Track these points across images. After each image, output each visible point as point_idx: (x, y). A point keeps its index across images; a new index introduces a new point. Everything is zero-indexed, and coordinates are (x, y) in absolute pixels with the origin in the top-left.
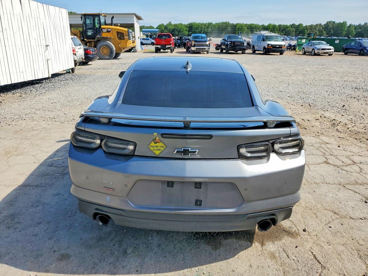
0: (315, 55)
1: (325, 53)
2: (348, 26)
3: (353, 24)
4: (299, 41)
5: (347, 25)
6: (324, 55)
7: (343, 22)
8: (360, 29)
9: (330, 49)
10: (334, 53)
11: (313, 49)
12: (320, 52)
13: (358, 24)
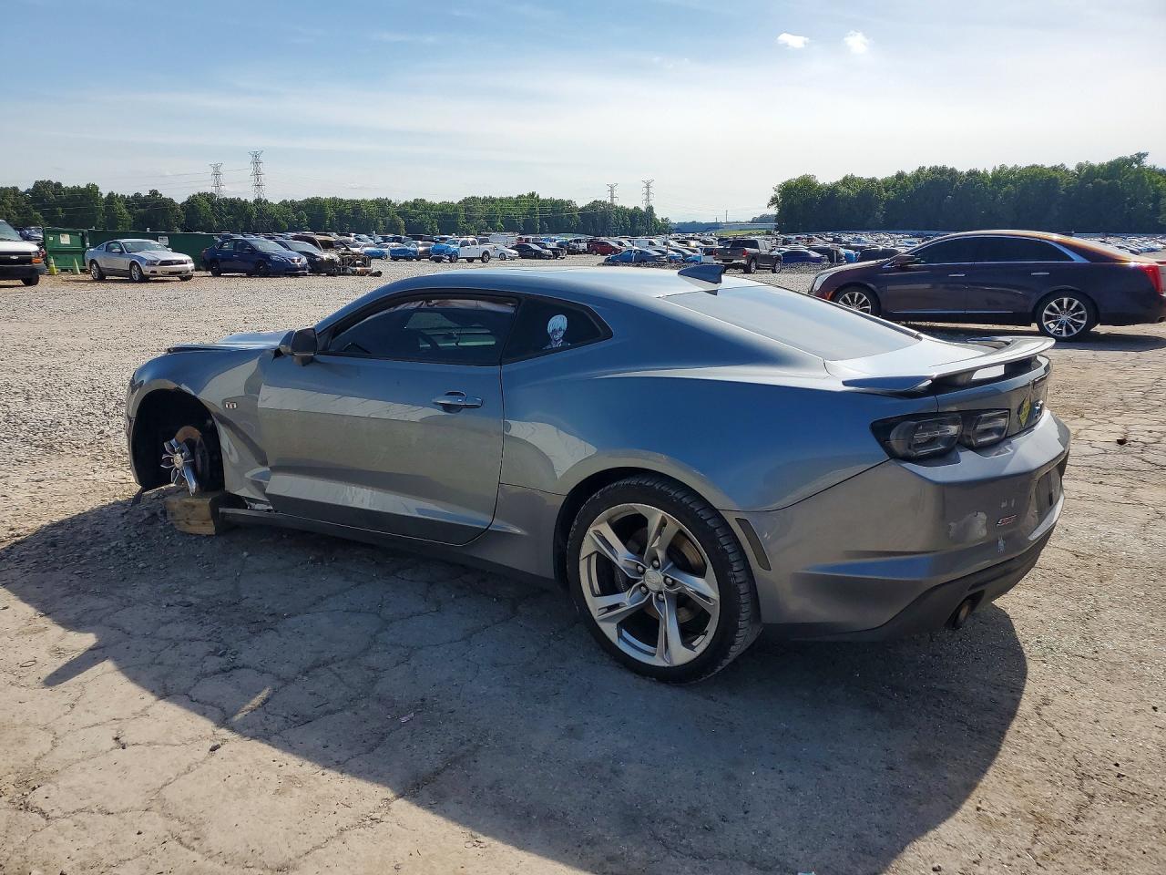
0: (144, 279)
1: (172, 274)
2: (103, 197)
3: (119, 191)
4: (51, 239)
5: (101, 195)
6: (171, 278)
7: (88, 186)
8: (142, 206)
9: (180, 262)
10: (195, 273)
11: (133, 263)
12: (159, 269)
13: (131, 194)
